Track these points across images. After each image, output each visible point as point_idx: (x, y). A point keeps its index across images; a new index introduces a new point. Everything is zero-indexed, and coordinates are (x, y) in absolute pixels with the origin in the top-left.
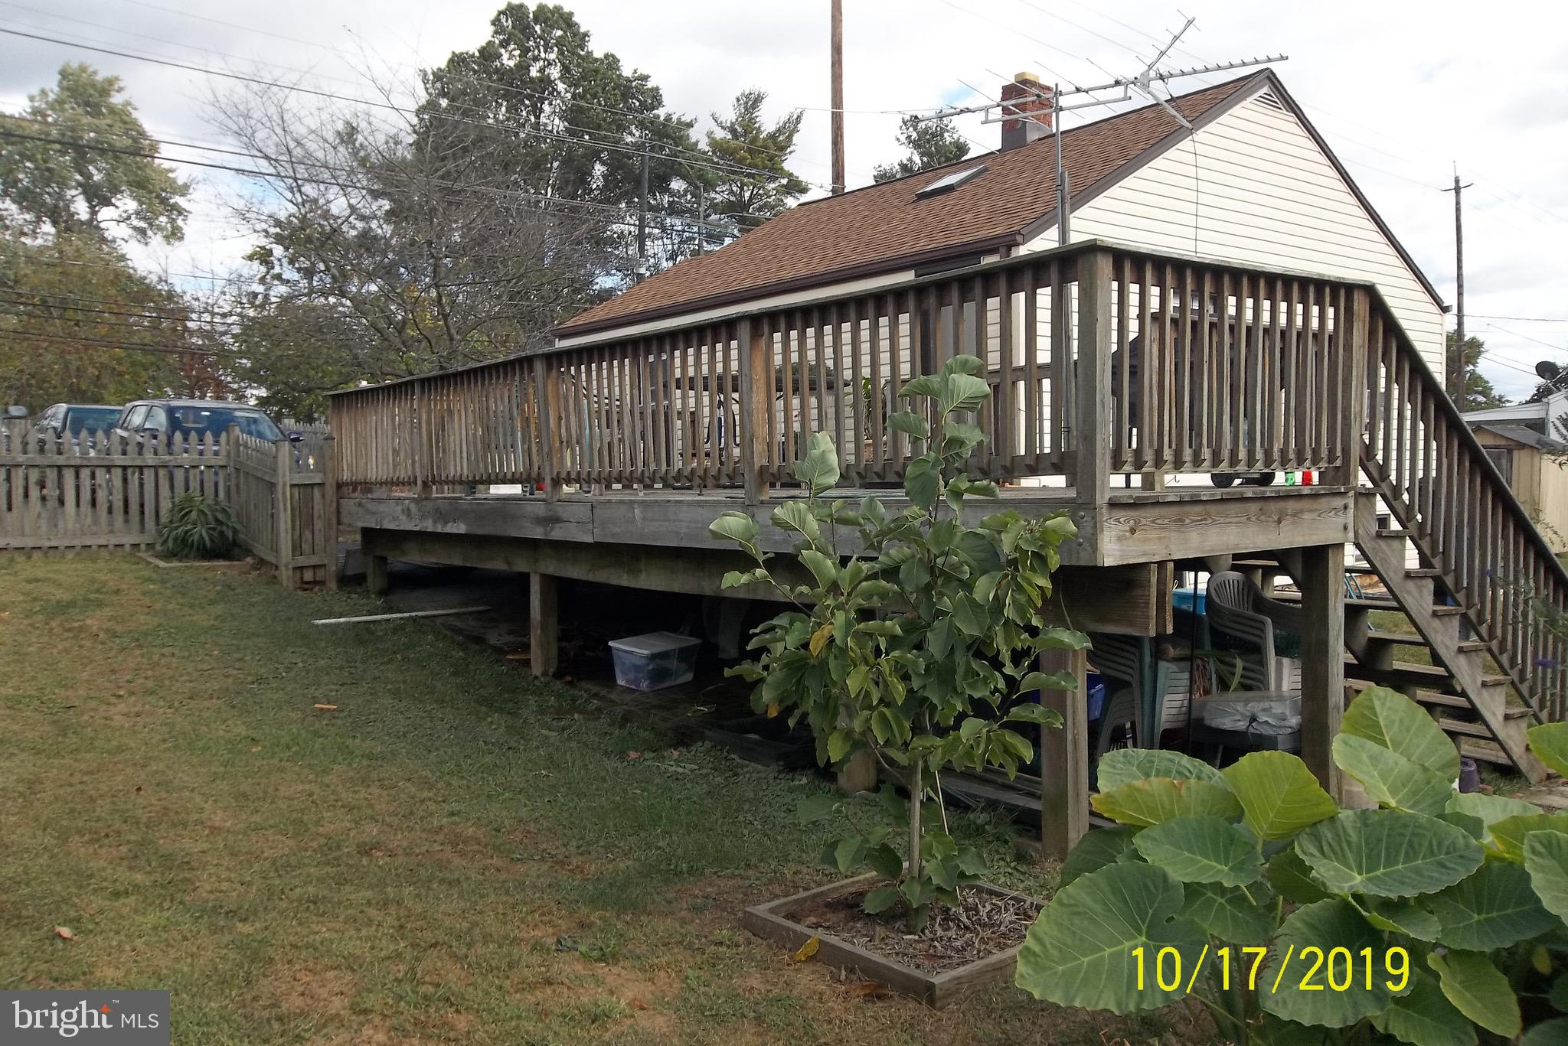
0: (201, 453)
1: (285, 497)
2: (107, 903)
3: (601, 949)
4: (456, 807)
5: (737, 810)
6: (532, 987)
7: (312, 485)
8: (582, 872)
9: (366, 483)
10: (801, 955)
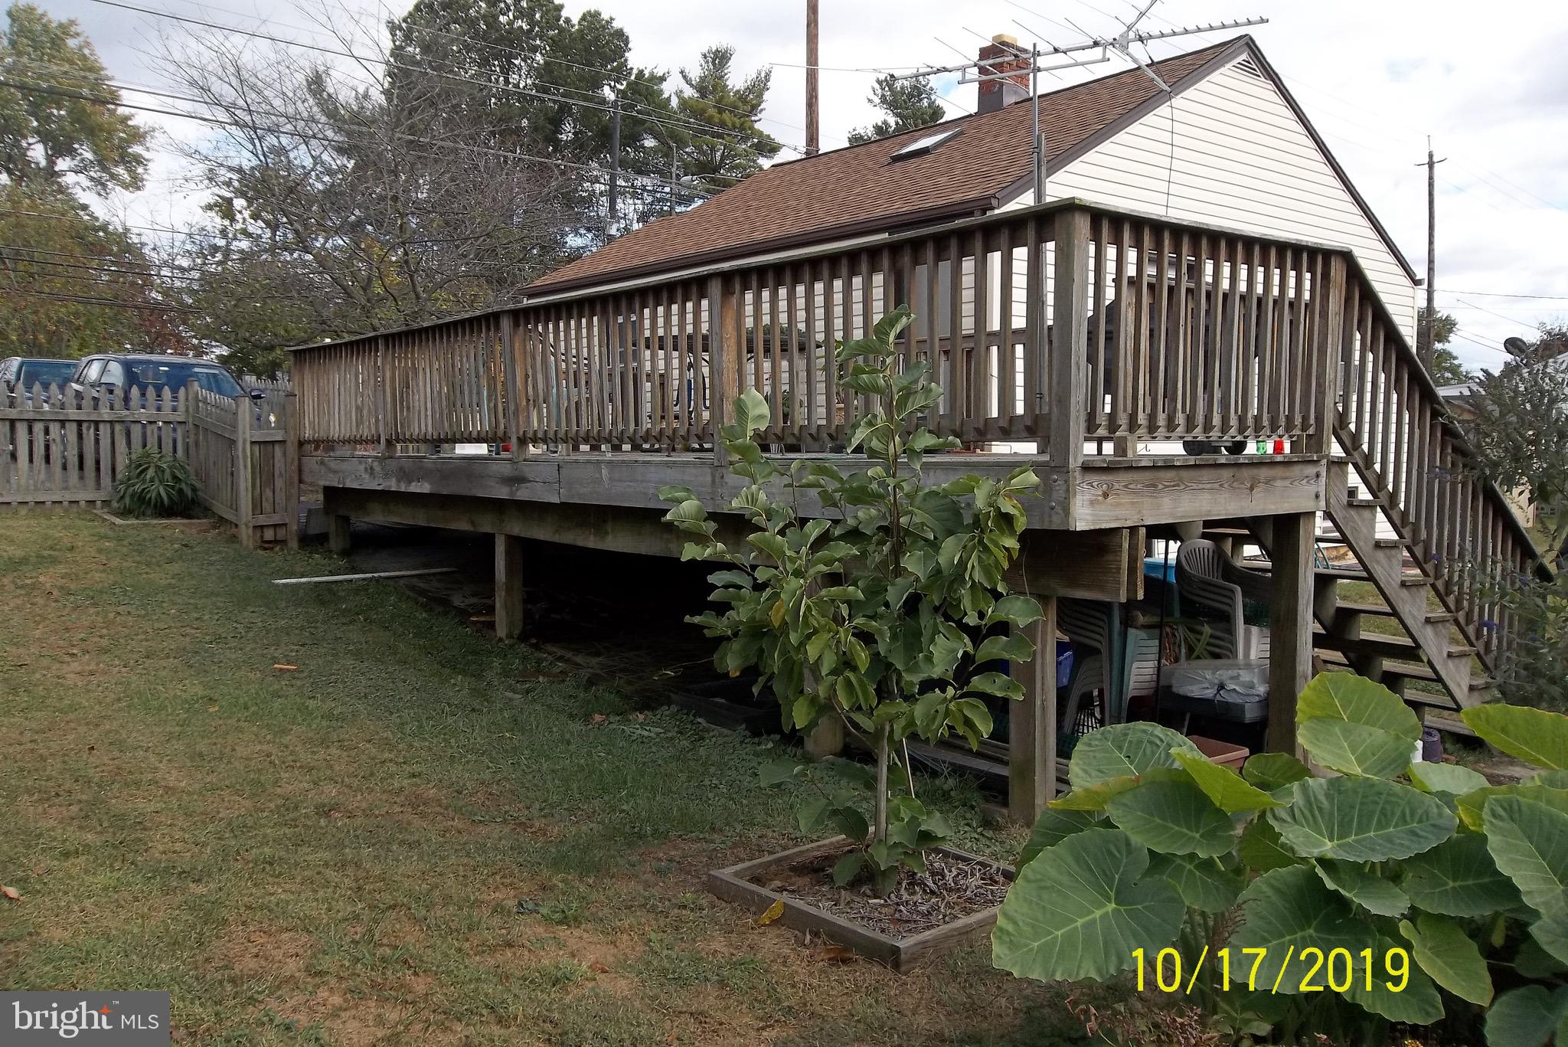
0: (159, 409)
1: (245, 453)
2: (56, 863)
3: (563, 912)
4: (416, 768)
5: (703, 774)
6: (493, 949)
7: (273, 443)
8: (545, 834)
9: (328, 441)
10: (765, 918)
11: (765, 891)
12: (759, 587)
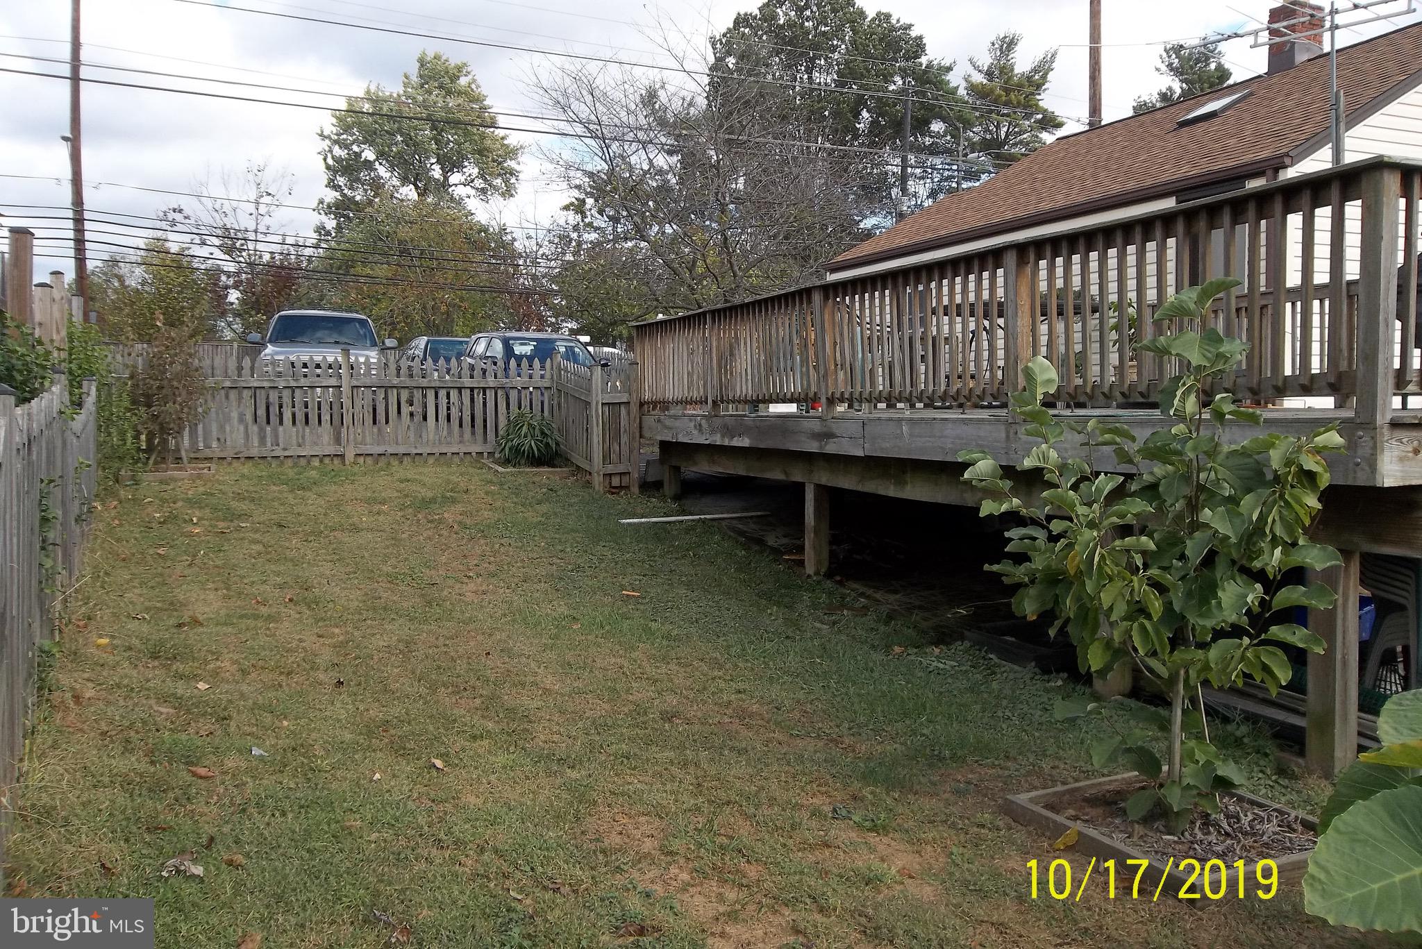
0: (531, 377)
1: (597, 414)
2: (468, 744)
3: (873, 821)
4: (741, 686)
5: (995, 706)
6: (812, 848)
7: (620, 404)
8: (854, 751)
9: (664, 402)
10: (1060, 843)
11: (1059, 819)
12: (1053, 539)
